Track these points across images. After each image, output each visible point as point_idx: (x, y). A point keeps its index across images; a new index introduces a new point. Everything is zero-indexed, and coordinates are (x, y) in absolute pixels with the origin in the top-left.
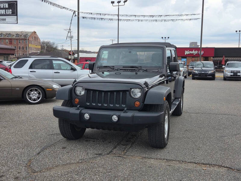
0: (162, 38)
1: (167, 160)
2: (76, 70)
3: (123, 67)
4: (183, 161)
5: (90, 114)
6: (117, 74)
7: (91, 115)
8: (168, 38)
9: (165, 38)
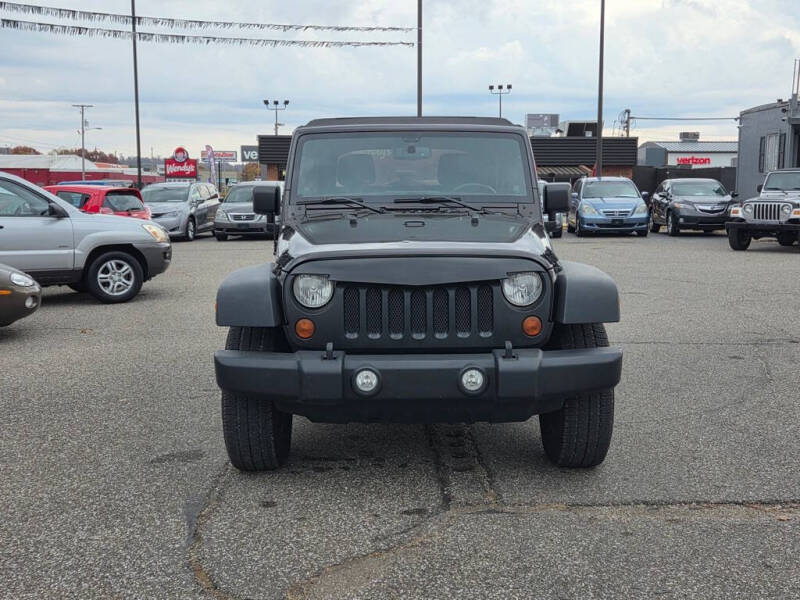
0: (266, 102)
1: (645, 503)
2: (68, 217)
3: (397, 202)
4: (698, 503)
5: (380, 370)
6: (409, 224)
7: (382, 375)
8: (286, 103)
9: (276, 103)
